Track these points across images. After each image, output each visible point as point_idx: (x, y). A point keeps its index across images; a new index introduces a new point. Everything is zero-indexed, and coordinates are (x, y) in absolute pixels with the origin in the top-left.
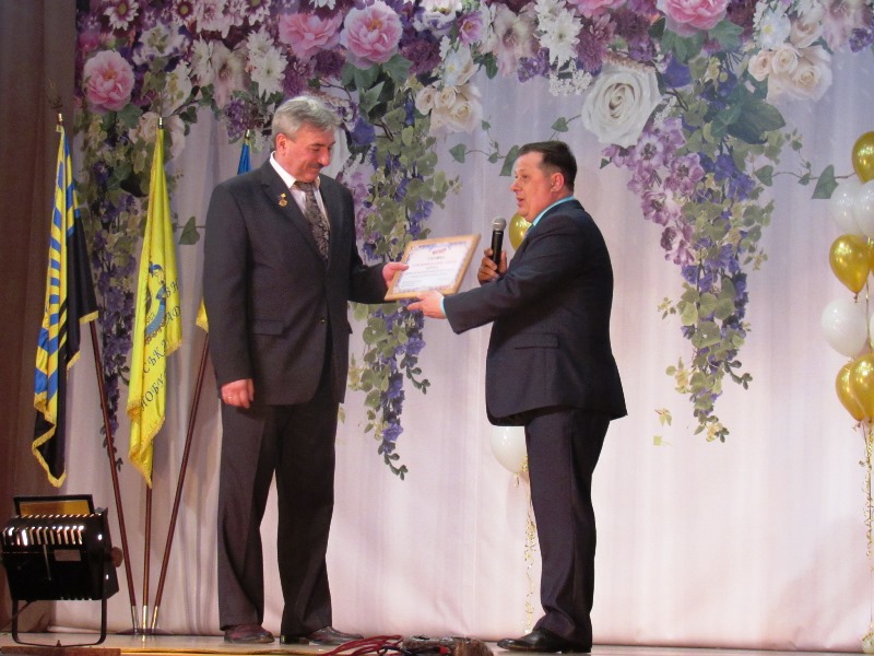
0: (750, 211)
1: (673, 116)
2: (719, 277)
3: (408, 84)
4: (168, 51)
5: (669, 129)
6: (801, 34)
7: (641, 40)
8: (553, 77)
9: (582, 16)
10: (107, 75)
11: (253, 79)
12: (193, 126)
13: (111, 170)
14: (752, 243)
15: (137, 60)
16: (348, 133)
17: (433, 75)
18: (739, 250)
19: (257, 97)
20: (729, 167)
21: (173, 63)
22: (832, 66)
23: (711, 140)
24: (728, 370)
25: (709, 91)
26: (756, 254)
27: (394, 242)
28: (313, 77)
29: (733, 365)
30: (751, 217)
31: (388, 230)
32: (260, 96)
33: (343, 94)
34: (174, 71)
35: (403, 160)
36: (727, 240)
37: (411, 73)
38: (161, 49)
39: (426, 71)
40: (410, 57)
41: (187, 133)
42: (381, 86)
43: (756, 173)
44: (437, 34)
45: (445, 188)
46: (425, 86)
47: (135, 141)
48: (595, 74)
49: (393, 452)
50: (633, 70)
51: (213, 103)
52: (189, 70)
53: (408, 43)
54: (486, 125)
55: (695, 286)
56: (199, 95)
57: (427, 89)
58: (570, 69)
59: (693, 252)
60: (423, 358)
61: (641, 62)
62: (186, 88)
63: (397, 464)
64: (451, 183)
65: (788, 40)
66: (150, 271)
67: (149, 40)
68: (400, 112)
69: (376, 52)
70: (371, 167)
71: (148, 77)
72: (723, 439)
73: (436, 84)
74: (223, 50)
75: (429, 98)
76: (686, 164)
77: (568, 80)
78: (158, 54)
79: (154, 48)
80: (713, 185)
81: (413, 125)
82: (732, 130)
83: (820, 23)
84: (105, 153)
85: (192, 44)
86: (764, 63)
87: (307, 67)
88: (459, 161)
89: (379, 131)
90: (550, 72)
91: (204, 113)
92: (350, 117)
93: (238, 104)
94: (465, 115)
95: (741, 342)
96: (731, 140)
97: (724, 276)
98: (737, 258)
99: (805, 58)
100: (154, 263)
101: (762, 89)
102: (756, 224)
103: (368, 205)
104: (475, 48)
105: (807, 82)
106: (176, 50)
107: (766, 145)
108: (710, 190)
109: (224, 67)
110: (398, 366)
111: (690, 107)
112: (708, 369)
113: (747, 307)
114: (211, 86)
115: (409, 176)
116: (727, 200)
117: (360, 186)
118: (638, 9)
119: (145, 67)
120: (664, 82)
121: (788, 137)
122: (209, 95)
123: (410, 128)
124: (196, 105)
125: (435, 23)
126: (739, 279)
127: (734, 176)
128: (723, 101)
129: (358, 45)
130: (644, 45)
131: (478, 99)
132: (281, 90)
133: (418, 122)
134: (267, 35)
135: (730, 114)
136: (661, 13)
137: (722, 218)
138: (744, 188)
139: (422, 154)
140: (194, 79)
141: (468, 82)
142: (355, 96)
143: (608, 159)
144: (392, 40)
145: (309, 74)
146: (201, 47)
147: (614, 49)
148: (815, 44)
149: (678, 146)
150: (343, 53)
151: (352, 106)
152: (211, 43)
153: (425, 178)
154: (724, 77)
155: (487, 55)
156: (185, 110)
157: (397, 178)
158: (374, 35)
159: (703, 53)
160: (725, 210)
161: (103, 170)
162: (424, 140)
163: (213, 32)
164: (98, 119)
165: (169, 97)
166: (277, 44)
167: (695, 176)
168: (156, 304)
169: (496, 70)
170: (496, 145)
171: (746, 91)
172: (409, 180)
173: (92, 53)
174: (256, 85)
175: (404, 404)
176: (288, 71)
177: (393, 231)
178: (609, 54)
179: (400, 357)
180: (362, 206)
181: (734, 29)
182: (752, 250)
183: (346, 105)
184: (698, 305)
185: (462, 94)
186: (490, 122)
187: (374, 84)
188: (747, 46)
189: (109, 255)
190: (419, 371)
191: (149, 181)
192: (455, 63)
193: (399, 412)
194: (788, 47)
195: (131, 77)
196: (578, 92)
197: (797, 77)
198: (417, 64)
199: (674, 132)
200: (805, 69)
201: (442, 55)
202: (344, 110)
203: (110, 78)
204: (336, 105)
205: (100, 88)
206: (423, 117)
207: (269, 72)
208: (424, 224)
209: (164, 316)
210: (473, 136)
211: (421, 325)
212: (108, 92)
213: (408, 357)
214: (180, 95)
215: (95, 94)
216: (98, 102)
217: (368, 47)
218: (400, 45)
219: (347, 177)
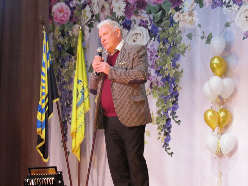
3: (170, 11)
4: (83, 2)
8: (224, 7)
10: (61, 11)
11: (114, 11)
12: (92, 29)
13: (63, 46)
15: (71, 5)
16: (149, 30)
17: (180, 8)
19: (115, 18)
21: (84, 6)
27: (167, 69)
28: (135, 10)
31: (164, 65)
32: (116, 17)
33: (147, 16)
34: (85, 9)
35: (169, 39)
37: (172, 7)
38: (80, 1)
39: (177, 6)
40: (171, 1)
41: (90, 31)
42: (161, 12)
45: (185, 49)
46: (177, 12)
47: (71, 35)
48: (240, 5)
49: (168, 147)
51: (99, 21)
52: (90, 9)
54: (200, 26)
56: (94, 17)
57: (178, 12)
58: (231, 4)
60: (178, 112)
62: (89, 15)
63: (170, 151)
64: (187, 47)
66: (78, 82)
68: (168, 22)
70: (158, 42)
71: (75, 11)
73: (181, 11)
75: (178, 16)
77: (230, 8)
78: (79, 3)
79: (78, 1)
81: (173, 26)
84: (61, 40)
87: (133, 6)
88: (190, 39)
89: (160, 29)
90: (223, 5)
92: (149, 24)
94: (192, 22)
100: (79, 80)
103: (157, 56)
106: (85, 1)
109: (103, 7)
110: (169, 115)
114: (98, 14)
115: (172, 45)
117: (154, 49)
119: (74, 8)
122: (98, 17)
123: (172, 27)
124: (93, 21)
131: (196, 16)
132: (124, 15)
133: (174, 25)
139: (176, 37)
140: (92, 12)
141: (193, 10)
142: (151, 16)
143: (245, 36)
145: (134, 9)
150: (146, 1)
151: (150, 20)
153: (178, 46)
156: (89, 23)
157: (167, 46)
161: (60, 46)
162: (177, 32)
164: (58, 28)
165: (83, 18)
168: (80, 95)
169: (203, 5)
170: (204, 33)
172: (172, 47)
173: (55, 3)
174: (115, 13)
175: (171, 129)
176: (126, 7)
177: (166, 65)
179: (170, 112)
180: (155, 57)
183: (148, 20)
185: (191, 14)
186: (201, 24)
187: (158, 12)
189: (63, 77)
190: (177, 117)
191: (77, 50)
192: (188, 3)
193: (170, 132)
195: (69, 11)
196: (234, 12)
198: (174, 4)
201: (183, 0)
202: (147, 21)
203: (62, 12)
204: (144, 20)
205: (58, 16)
206: (176, 23)
207: (119, 8)
208: (178, 63)
209: (83, 99)
210: (195, 30)
211: (177, 100)
212: (61, 18)
213: (173, 112)
214: (87, 18)
215: (56, 18)
216: (57, 21)
219: (149, 46)
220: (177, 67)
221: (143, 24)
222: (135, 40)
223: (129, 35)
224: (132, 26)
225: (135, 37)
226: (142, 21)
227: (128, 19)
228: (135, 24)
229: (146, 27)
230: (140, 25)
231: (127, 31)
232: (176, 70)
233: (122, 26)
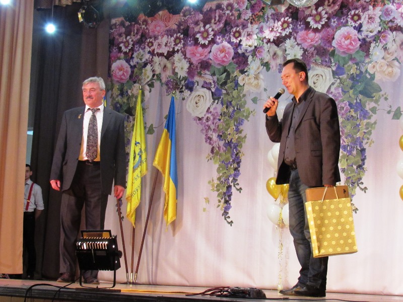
0: (368, 124)
1: (338, 87)
2: (355, 149)
3: (235, 74)
4: (144, 60)
5: (337, 92)
6: (388, 56)
7: (326, 58)
9: (303, 48)
10: (120, 69)
11: (176, 71)
12: (152, 89)
13: (121, 106)
14: (368, 136)
15: (132, 64)
16: (212, 92)
17: (245, 70)
18: (363, 139)
19: (177, 78)
20: (360, 107)
21: (145, 65)
22: (400, 68)
23: (353, 96)
24: (358, 185)
25: (352, 77)
26: (370, 141)
27: (229, 134)
28: (199, 71)
29: (360, 183)
30: (368, 126)
31: (227, 130)
32: (179, 78)
33: (211, 77)
34: (146, 68)
35: (233, 103)
36: (358, 135)
37: (237, 70)
38: (141, 59)
39: (243, 69)
40: (237, 63)
41: (150, 92)
42: (225, 74)
43: (370, 109)
44: (247, 54)
45: (249, 114)
47: (130, 94)
49: (228, 215)
50: (323, 69)
51: (161, 80)
52: (152, 68)
53: (236, 58)
54: (265, 90)
55: (345, 153)
56: (155, 77)
57: (243, 75)
59: (345, 140)
60: (240, 179)
61: (326, 66)
62: (150, 74)
63: (229, 220)
64: (252, 112)
65: (383, 58)
66: (136, 144)
67: (137, 56)
68: (233, 84)
69: (223, 61)
70: (221, 105)
71: (136, 70)
72: (356, 212)
73: (246, 74)
74: (165, 60)
75: (243, 79)
76: (343, 105)
78: (140, 61)
79: (139, 59)
80: (353, 114)
81: (237, 89)
82: (361, 92)
83: (396, 52)
84: (119, 99)
85: (153, 57)
86: (374, 67)
87: (197, 67)
88: (255, 103)
89: (224, 92)
91: (157, 84)
92: (213, 86)
93: (170, 81)
94: (257, 86)
95: (363, 175)
96: (361, 96)
97: (357, 149)
98: (362, 142)
99: (389, 65)
100: (137, 142)
101: (373, 77)
102: (370, 129)
103: (220, 120)
104: (262, 60)
105: (390, 74)
106: (147, 60)
107: (374, 98)
108: (352, 116)
109: (165, 66)
110: (230, 182)
111: (345, 83)
112: (350, 185)
113: (366, 161)
114: (160, 74)
115: (236, 109)
116: (359, 120)
117: (217, 113)
118: (325, 45)
119: (135, 66)
120: (335, 73)
121: (383, 95)
122: (159, 77)
124: (154, 81)
125: (246, 50)
126: (363, 150)
127: (362, 110)
128: (358, 81)
129: (216, 58)
130: (327, 60)
131: (263, 80)
132: (186, 75)
133: (239, 88)
134: (182, 54)
135: (360, 86)
136: (334, 47)
137: (357, 126)
138: (365, 115)
139: (241, 100)
140: (153, 71)
141: (259, 73)
142: (215, 78)
144: (229, 56)
145: (197, 70)
146: (156, 59)
147: (315, 61)
148: (393, 60)
149: (340, 99)
150: (210, 61)
151: (214, 82)
152: (160, 57)
153: (242, 110)
154: (358, 72)
155: (266, 63)
156: (150, 83)
157: (231, 110)
158: (223, 55)
159: (350, 63)
160: (358, 123)
161: (118, 105)
162: (241, 95)
163: (161, 53)
164: (117, 86)
165: (144, 78)
166: (185, 58)
167: (346, 110)
168: (137, 157)
169: (270, 68)
171: (366, 77)
172: (235, 110)
173: (115, 61)
174: (177, 73)
175: (232, 197)
176: (189, 68)
177: (229, 130)
178: (314, 63)
179: (231, 179)
181: (362, 53)
182: (368, 139)
183: (212, 81)
184: (347, 160)
185: (256, 78)
186: (267, 88)
187: (222, 74)
188: (367, 60)
190: (238, 184)
191: (136, 110)
192: (254, 65)
193: (230, 200)
194: (383, 61)
195: (129, 70)
197: (386, 73)
198: (239, 66)
199: (339, 93)
200: (390, 69)
201: (249, 62)
202: (211, 83)
203: (121, 70)
204: (208, 81)
205: (117, 74)
206: (241, 86)
207: (182, 68)
208: (241, 127)
209: (141, 162)
210: (260, 94)
211: (239, 167)
212: (121, 76)
213: (234, 179)
214: (148, 77)
215: (116, 76)
216: (117, 80)
217: (220, 59)
218: (233, 59)
219: (211, 109)
220: (240, 132)
221: (206, 86)
222: (197, 102)
223: (191, 97)
224: (194, 87)
225: (197, 99)
226: (205, 82)
227: (190, 80)
228: (198, 85)
229: (209, 89)
230: (203, 87)
231: (189, 92)
232: (239, 135)
233: (184, 87)
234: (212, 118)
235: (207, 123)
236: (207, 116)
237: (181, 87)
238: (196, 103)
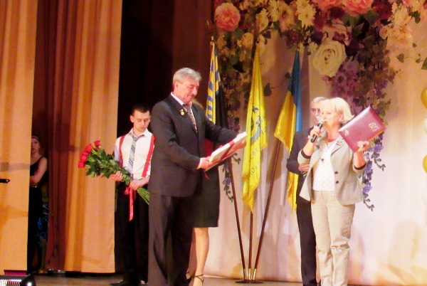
3: (375, 25)
4: (257, 4)
10: (227, 14)
11: (299, 18)
12: (269, 40)
13: (228, 59)
15: (242, 8)
16: (345, 46)
17: (389, 20)
19: (301, 27)
21: (259, 10)
27: (368, 99)
28: (329, 19)
31: (366, 93)
32: (303, 27)
33: (344, 28)
34: (260, 14)
35: (373, 60)
37: (378, 19)
38: (253, 3)
39: (385, 19)
40: (377, 11)
41: (266, 43)
42: (363, 24)
44: (390, 1)
45: (394, 74)
46: (385, 25)
47: (240, 46)
49: (367, 198)
51: (279, 29)
52: (267, 14)
53: (376, 5)
54: (414, 45)
56: (272, 25)
60: (382, 154)
62: (266, 22)
63: (369, 204)
64: (397, 72)
66: (253, 111)
68: (372, 37)
69: (360, 9)
70: (357, 63)
71: (247, 16)
73: (390, 25)
74: (284, 5)
75: (386, 31)
78: (252, 5)
79: (250, 3)
81: (378, 44)
84: (226, 51)
85: (268, 1)
87: (326, 14)
88: (401, 62)
89: (362, 46)
91: (274, 34)
92: (347, 39)
93: (292, 30)
94: (403, 40)
100: (255, 107)
103: (356, 80)
104: (409, 9)
106: (261, 4)
109: (285, 13)
110: (370, 158)
114: (278, 21)
115: (376, 67)
117: (352, 71)
119: (246, 11)
122: (277, 25)
124: (270, 30)
129: (351, 5)
131: (411, 33)
132: (312, 25)
133: (381, 42)
139: (383, 57)
140: (270, 18)
141: (406, 24)
144: (368, 3)
145: (327, 18)
146: (273, 3)
150: (343, 8)
151: (348, 33)
152: (278, 1)
153: (384, 69)
155: (415, 12)
156: (265, 32)
157: (370, 68)
158: (359, 1)
161: (225, 59)
162: (384, 51)
164: (222, 36)
165: (257, 26)
166: (311, 3)
168: (256, 126)
169: (420, 19)
170: (420, 55)
172: (376, 70)
173: (220, 4)
174: (300, 22)
175: (372, 175)
176: (316, 16)
177: (368, 93)
179: (371, 153)
180: (352, 81)
183: (345, 33)
185: (403, 30)
186: (416, 44)
187: (359, 24)
189: (227, 100)
190: (380, 160)
192: (399, 15)
193: (370, 179)
195: (239, 15)
198: (381, 15)
201: (393, 11)
202: (344, 35)
203: (228, 16)
204: (340, 33)
205: (223, 21)
206: (383, 40)
207: (307, 16)
208: (383, 91)
209: (260, 132)
210: (408, 50)
211: (382, 139)
212: (227, 23)
213: (375, 153)
214: (263, 25)
215: (221, 23)
216: (222, 27)
217: (356, 6)
218: (372, 6)
219: (345, 67)
220: (383, 97)
221: (338, 38)
222: (327, 57)
223: (318, 51)
224: (323, 40)
225: (326, 54)
226: (337, 34)
227: (318, 30)
228: (328, 37)
229: (342, 42)
230: (334, 39)
231: (316, 45)
232: (381, 100)
233: (310, 39)
234: (345, 78)
235: (339, 84)
236: (338, 76)
237: (305, 39)
238: (326, 59)
